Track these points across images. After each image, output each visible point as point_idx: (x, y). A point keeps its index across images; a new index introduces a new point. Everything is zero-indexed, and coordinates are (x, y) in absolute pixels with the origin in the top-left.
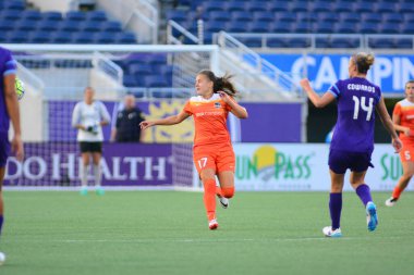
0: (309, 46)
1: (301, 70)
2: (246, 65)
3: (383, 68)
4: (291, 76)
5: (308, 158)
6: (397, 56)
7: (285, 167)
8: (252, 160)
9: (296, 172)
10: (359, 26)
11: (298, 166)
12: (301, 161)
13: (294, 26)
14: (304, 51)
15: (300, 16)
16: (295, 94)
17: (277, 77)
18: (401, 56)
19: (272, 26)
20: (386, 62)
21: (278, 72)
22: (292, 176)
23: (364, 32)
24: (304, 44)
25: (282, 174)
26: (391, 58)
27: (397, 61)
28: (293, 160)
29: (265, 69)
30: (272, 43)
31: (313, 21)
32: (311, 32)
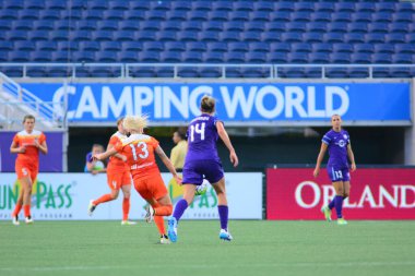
0: (70, 75)
1: (62, 99)
2: (6, 95)
3: (144, 96)
4: (51, 105)
5: (69, 187)
6: (157, 85)
7: (46, 196)
8: (13, 189)
9: (58, 201)
10: (120, 55)
11: (59, 195)
12: (63, 191)
13: (54, 55)
14: (65, 80)
15: (60, 45)
16: (56, 124)
17: (38, 106)
18: (162, 85)
19: (33, 55)
20: (147, 90)
21: (39, 101)
22: (54, 206)
23: (125, 60)
24: (65, 73)
25: (43, 204)
26: (152, 86)
27: (157, 89)
28: (55, 190)
29: (26, 99)
30: (32, 72)
31: (73, 50)
32: (71, 61)
